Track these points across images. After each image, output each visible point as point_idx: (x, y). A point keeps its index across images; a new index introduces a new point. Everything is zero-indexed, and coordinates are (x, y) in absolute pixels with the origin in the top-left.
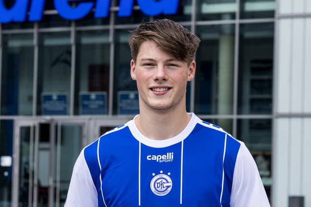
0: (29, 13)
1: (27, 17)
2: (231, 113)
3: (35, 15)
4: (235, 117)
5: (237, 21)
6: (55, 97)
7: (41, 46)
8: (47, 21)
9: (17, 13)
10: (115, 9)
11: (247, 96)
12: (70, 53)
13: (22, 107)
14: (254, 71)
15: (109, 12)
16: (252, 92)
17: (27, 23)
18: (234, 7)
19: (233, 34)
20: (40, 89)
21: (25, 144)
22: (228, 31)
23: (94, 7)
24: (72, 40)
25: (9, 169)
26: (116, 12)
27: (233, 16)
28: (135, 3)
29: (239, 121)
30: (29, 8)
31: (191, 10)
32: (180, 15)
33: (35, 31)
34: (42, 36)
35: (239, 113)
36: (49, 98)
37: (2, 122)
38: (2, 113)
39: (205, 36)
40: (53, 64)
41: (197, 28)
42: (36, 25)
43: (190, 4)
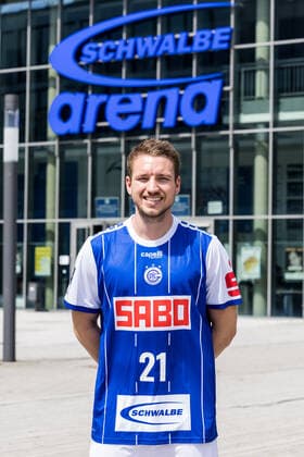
1: (81, 128)
2: (267, 214)
3: (88, 127)
4: (270, 217)
5: (271, 130)
6: (107, 201)
7: (94, 155)
8: (99, 132)
9: (72, 125)
10: (160, 120)
11: (284, 197)
12: (121, 160)
14: (291, 174)
15: (155, 123)
16: (288, 195)
17: (82, 135)
18: (268, 117)
19: (267, 141)
20: (94, 194)
22: (261, 138)
23: (142, 119)
24: (122, 149)
25: (67, 267)
26: (161, 124)
27: (266, 125)
28: (178, 114)
29: (274, 221)
30: (83, 120)
31: (230, 120)
32: (219, 124)
33: (88, 141)
34: (95, 146)
35: (274, 213)
36: (102, 202)
37: (60, 224)
38: (60, 217)
39: (242, 144)
40: (110, 170)
41: (234, 136)
42: (90, 136)
43: (228, 114)
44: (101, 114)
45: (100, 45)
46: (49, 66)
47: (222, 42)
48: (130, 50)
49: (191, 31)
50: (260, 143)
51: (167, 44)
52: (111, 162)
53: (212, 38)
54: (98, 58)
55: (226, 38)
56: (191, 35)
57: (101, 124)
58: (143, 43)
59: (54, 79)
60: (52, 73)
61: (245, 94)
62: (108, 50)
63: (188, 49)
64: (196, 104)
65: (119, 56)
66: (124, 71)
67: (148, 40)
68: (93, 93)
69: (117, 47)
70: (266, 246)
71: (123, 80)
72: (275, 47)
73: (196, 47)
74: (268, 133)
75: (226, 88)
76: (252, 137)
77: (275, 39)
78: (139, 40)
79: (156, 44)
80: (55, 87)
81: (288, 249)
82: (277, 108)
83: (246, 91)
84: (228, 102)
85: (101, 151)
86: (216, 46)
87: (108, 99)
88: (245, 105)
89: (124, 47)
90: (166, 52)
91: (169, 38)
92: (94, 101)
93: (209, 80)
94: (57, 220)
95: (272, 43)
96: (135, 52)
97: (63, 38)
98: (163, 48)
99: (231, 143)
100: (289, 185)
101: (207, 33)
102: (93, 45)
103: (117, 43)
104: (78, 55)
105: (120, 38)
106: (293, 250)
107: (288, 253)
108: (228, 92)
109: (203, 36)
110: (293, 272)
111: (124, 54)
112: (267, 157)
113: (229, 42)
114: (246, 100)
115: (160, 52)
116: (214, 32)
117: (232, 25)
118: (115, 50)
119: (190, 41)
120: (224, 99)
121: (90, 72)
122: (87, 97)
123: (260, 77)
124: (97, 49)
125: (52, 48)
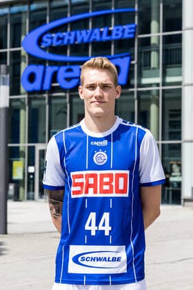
0: (43, 85)
2: (158, 140)
3: (46, 86)
4: (160, 142)
5: (161, 88)
7: (50, 104)
8: (53, 89)
9: (36, 85)
11: (167, 130)
12: (66, 107)
13: (40, 138)
14: (171, 116)
16: (170, 128)
17: (42, 91)
18: (159, 80)
19: (158, 95)
20: (50, 129)
21: (42, 159)
22: (154, 93)
23: (79, 81)
24: (68, 100)
25: (33, 174)
27: (158, 85)
29: (163, 144)
30: (43, 82)
31: (135, 82)
32: (128, 85)
33: (46, 95)
34: (50, 98)
35: (163, 140)
37: (29, 147)
38: (29, 142)
39: (142, 97)
40: (57, 114)
41: (138, 92)
42: (47, 92)
43: (133, 78)
44: (54, 78)
45: (53, 35)
46: (22, 48)
47: (130, 33)
48: (72, 38)
49: (111, 26)
50: (153, 96)
51: (95, 35)
52: (59, 109)
53: (123, 31)
54: (52, 43)
55: (133, 31)
56: (111, 29)
57: (54, 85)
58: (81, 34)
59: (25, 57)
60: (23, 53)
61: (145, 66)
62: (59, 39)
63: (108, 38)
65: (65, 42)
66: (68, 52)
67: (84, 32)
68: (49, 65)
69: (64, 36)
71: (68, 57)
72: (164, 36)
73: (114, 37)
74: (158, 90)
75: (133, 62)
76: (149, 92)
77: (164, 31)
78: (78, 33)
79: (89, 34)
80: (25, 62)
81: (171, 163)
82: (164, 74)
83: (145, 64)
84: (134, 71)
85: (54, 101)
86: (126, 36)
87: (59, 69)
88: (145, 72)
89: (68, 36)
90: (95, 39)
91: (97, 31)
92: (50, 70)
93: (122, 57)
94: (27, 145)
95: (161, 34)
96: (76, 39)
97: (30, 31)
98: (93, 37)
99: (135, 96)
100: (170, 122)
101: (121, 28)
102: (49, 35)
103: (64, 34)
104: (40, 41)
105: (66, 31)
106: (174, 162)
107: (171, 165)
108: (134, 65)
109: (118, 30)
110: (174, 176)
111: (69, 41)
112: (158, 105)
113: (134, 33)
114: (145, 69)
115: (91, 40)
116: (125, 27)
117: (136, 23)
118: (63, 39)
119: (110, 33)
120: (131, 69)
121: (47, 52)
122: (45, 68)
123: (154, 55)
124: (52, 38)
125: (23, 38)
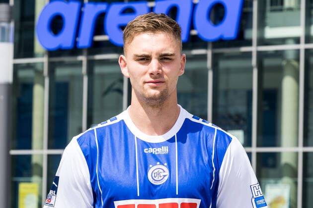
0: (77, 39)
1: (75, 43)
2: (297, 145)
3: (84, 41)
4: (301, 149)
5: (302, 46)
7: (90, 73)
8: (96, 47)
9: (65, 39)
17: (75, 50)
18: (299, 31)
19: (298, 60)
22: (291, 56)
27: (297, 40)
28: (192, 26)
29: (305, 155)
30: (77, 33)
31: (253, 34)
32: (241, 39)
33: (83, 58)
34: (91, 64)
35: (306, 144)
37: (49, 156)
38: (50, 147)
39: (267, 62)
40: (105, 93)
41: (259, 53)
42: (85, 52)
43: (251, 27)
44: (99, 26)
50: (288, 62)
52: (108, 83)
57: (99, 38)
61: (272, 4)
64: (212, 15)
68: (91, 0)
70: (296, 183)
74: (298, 51)
76: (279, 54)
84: (251, 13)
85: (98, 70)
87: (108, 8)
88: (271, 16)
92: (92, 11)
94: (46, 152)
99: (254, 61)
108: (251, 1)
114: (273, 11)
120: (246, 10)
122: (82, 5)
